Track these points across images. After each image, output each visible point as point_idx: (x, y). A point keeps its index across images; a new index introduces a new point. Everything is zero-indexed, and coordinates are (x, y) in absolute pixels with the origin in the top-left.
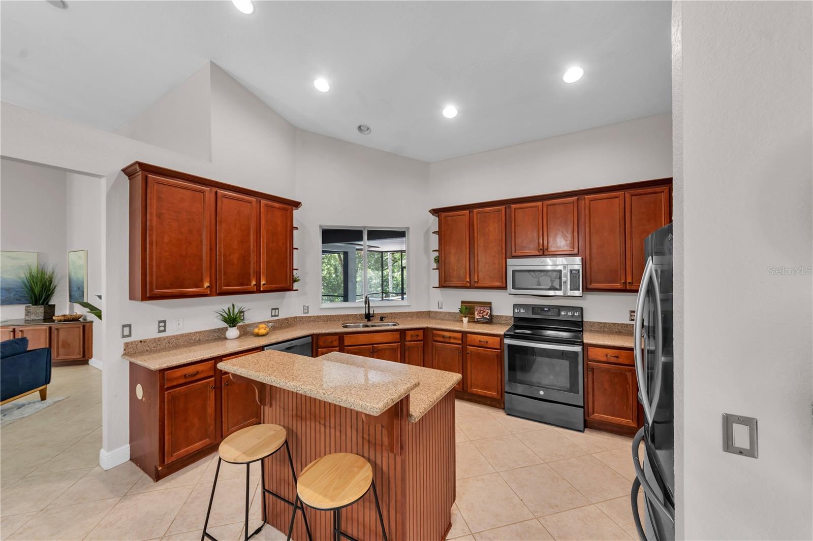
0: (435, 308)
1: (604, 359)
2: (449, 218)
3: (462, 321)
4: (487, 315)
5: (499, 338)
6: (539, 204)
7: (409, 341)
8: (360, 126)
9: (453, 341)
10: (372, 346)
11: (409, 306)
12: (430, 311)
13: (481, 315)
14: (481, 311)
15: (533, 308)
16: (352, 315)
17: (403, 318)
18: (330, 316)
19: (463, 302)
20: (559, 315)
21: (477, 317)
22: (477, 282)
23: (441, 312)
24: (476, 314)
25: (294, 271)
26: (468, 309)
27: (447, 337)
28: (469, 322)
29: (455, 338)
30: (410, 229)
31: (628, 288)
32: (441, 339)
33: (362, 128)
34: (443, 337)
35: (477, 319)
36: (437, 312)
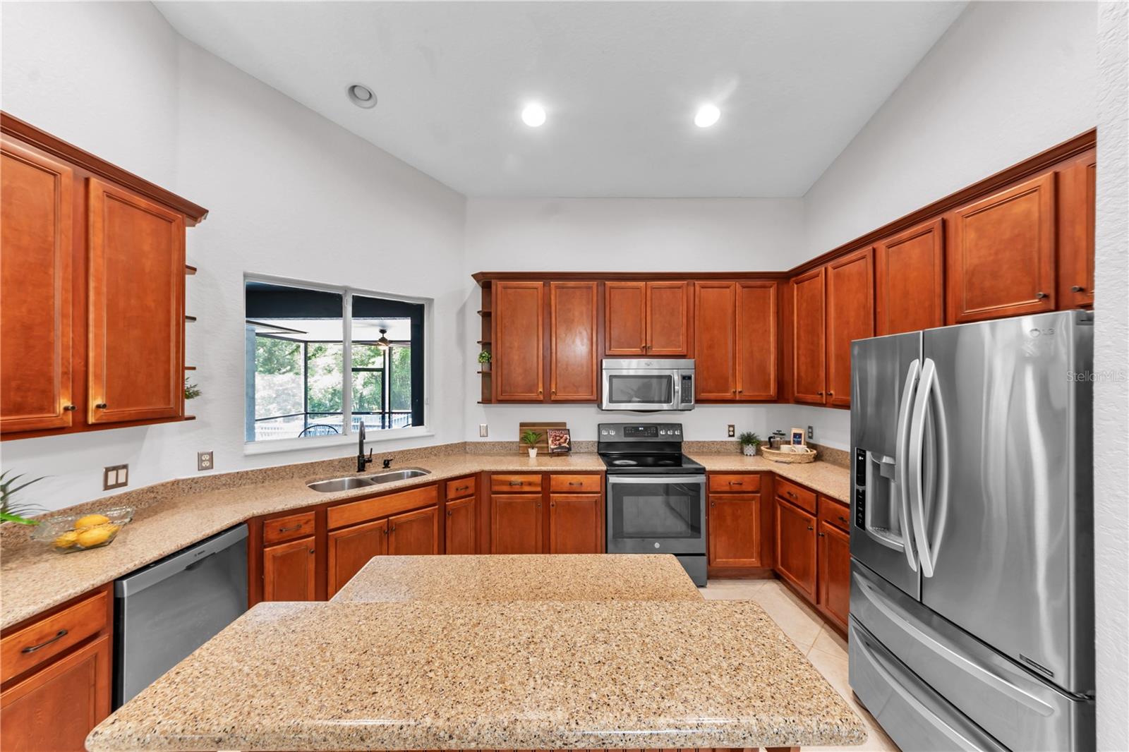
0: (473, 437)
1: (727, 489)
2: (509, 291)
3: (527, 455)
4: (565, 442)
5: (599, 476)
6: (642, 284)
7: (452, 500)
8: (354, 87)
9: (526, 489)
10: (386, 520)
11: (433, 436)
12: (466, 442)
13: (558, 442)
14: (556, 436)
15: (625, 428)
16: (323, 462)
17: (422, 458)
18: (272, 469)
19: (522, 425)
20: (656, 435)
21: (552, 447)
22: (555, 393)
23: (485, 443)
24: (550, 442)
25: (186, 372)
26: (532, 436)
27: (516, 485)
28: (538, 454)
29: (530, 484)
30: (435, 301)
31: (738, 398)
32: (506, 488)
33: (356, 89)
34: (510, 484)
35: (553, 449)
36: (478, 443)
